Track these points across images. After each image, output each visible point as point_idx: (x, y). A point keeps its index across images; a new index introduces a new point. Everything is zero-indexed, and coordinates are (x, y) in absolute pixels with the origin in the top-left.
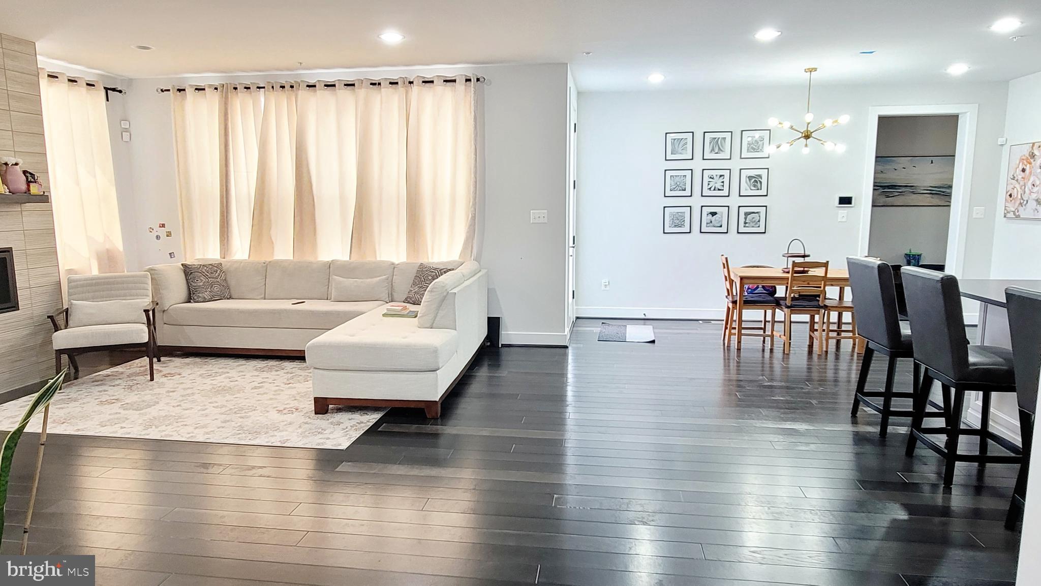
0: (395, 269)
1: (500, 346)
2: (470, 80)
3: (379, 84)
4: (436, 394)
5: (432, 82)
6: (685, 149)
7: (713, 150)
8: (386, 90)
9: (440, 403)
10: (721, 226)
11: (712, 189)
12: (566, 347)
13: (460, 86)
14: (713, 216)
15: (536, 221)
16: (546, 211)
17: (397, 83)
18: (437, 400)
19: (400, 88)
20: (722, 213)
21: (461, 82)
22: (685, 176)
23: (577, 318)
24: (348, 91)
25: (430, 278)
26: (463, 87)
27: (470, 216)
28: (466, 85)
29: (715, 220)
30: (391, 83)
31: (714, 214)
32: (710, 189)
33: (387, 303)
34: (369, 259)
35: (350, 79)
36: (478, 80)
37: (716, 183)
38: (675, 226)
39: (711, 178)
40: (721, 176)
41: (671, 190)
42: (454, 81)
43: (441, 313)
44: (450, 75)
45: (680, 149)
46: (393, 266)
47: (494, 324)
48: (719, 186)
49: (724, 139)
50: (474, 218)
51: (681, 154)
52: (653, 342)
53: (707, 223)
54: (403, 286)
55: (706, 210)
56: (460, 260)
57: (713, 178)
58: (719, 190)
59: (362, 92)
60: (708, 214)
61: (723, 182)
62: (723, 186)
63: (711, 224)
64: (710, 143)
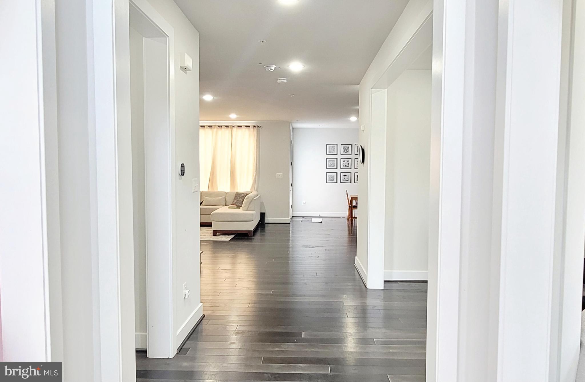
0: (227, 194)
1: (265, 223)
2: (255, 127)
3: (222, 127)
4: (252, 229)
5: (241, 127)
6: (334, 150)
7: (344, 151)
8: (224, 130)
9: (253, 232)
10: (348, 180)
11: (345, 166)
12: (289, 223)
13: (251, 129)
14: (345, 176)
15: (278, 177)
16: (282, 174)
17: (228, 127)
18: (252, 230)
19: (229, 129)
20: (348, 175)
21: (252, 127)
22: (334, 161)
23: (293, 217)
24: (210, 129)
25: (241, 197)
26: (252, 129)
27: (254, 175)
28: (254, 128)
29: (346, 178)
30: (226, 127)
31: (345, 175)
32: (344, 166)
33: (224, 206)
34: (215, 190)
35: (210, 125)
36: (258, 127)
37: (346, 164)
38: (331, 180)
39: (344, 162)
40: (348, 161)
41: (329, 166)
42: (249, 127)
43: (250, 206)
44: (248, 125)
45: (332, 151)
46: (226, 193)
47: (263, 215)
48: (347, 165)
49: (349, 147)
50: (256, 176)
51: (332, 152)
52: (322, 222)
53: (343, 179)
54: (230, 200)
55: (342, 174)
56: (251, 191)
57: (345, 162)
58: (347, 166)
59: (215, 130)
60: (343, 176)
61: (348, 163)
62: (348, 165)
63: (344, 180)
64: (343, 148)
